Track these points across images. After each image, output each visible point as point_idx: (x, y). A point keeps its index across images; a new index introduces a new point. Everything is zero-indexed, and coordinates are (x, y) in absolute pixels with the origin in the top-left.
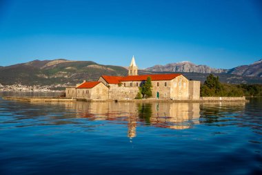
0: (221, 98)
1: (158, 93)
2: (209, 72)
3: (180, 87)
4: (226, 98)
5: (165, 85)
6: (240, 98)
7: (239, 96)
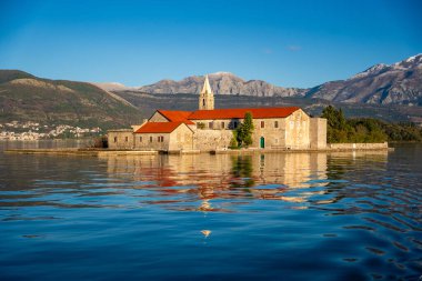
0: (354, 146)
1: (263, 139)
2: (271, 95)
3: (298, 128)
4: (361, 146)
5: (276, 126)
6: (381, 145)
7: (379, 141)
